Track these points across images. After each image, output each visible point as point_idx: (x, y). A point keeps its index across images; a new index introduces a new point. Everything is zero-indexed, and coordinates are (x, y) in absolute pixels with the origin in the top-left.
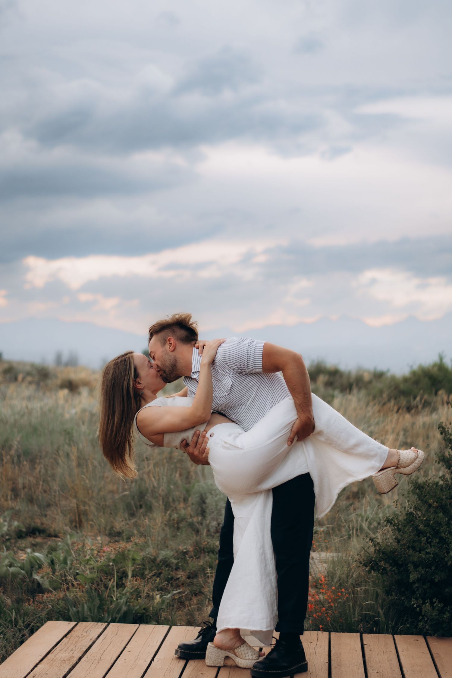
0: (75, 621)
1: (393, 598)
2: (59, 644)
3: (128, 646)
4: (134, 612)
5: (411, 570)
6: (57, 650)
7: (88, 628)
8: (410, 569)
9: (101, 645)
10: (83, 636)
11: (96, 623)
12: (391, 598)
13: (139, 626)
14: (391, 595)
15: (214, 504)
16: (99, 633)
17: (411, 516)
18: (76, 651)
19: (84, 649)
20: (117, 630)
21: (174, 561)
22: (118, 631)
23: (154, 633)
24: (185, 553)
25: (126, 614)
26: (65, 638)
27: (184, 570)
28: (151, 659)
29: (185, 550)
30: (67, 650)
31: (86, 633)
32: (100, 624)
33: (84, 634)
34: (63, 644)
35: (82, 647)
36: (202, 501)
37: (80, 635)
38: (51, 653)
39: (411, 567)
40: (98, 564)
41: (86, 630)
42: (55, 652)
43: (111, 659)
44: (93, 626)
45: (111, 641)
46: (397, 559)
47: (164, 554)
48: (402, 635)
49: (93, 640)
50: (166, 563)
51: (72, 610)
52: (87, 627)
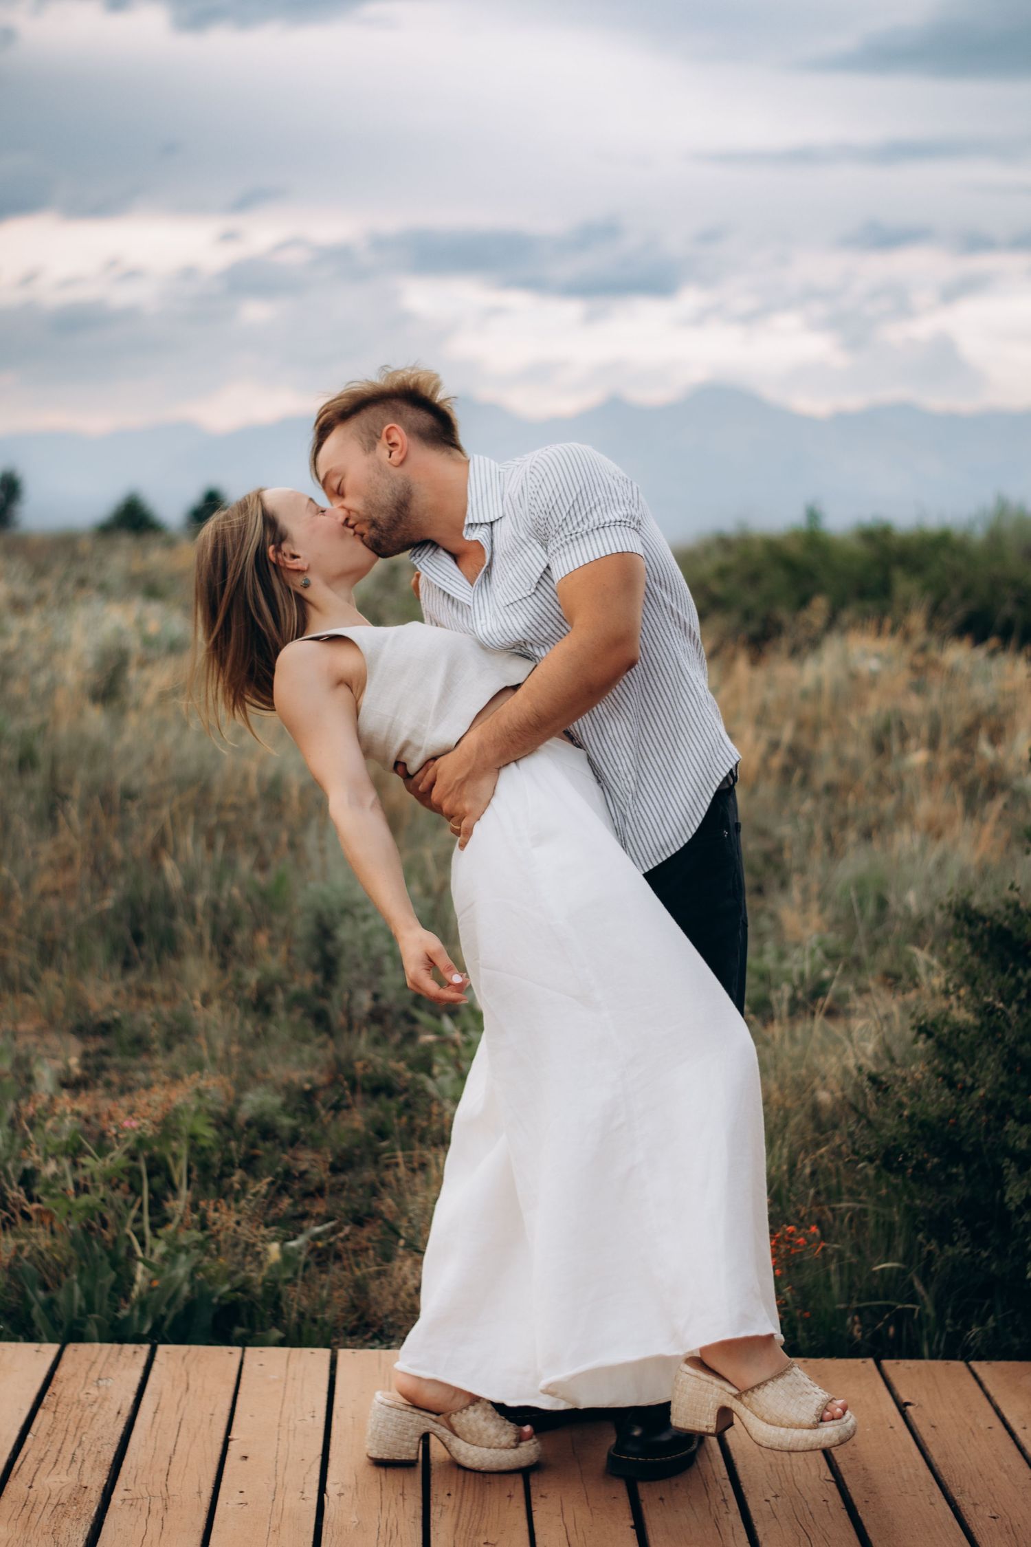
0: (51, 1341)
1: (957, 1251)
2: (30, 1436)
3: (233, 1435)
4: (215, 1300)
5: (1010, 1177)
6: (29, 1456)
7: (98, 1366)
8: (1007, 1174)
9: (154, 1433)
10: (91, 1398)
11: (116, 1346)
12: (950, 1251)
13: (244, 1351)
14: (953, 1244)
15: (360, 943)
16: (134, 1387)
17: (994, 1018)
18: (87, 1464)
19: (109, 1455)
20: (184, 1373)
21: (286, 1121)
22: (188, 1374)
23: (294, 1379)
24: (309, 1096)
25: (191, 1307)
26: (41, 1412)
27: (316, 1149)
28: (316, 1486)
29: (307, 1086)
30: (60, 1459)
31: (98, 1387)
32: (129, 1348)
33: (94, 1392)
34: (42, 1434)
35: (99, 1443)
36: (324, 932)
37: (83, 1396)
38: (14, 1472)
39: (1010, 1169)
40: (104, 1165)
41: (94, 1375)
42: (25, 1467)
43: (199, 1493)
44: (112, 1360)
45: (179, 1417)
46: (957, 1139)
47: (257, 1101)
48: (994, 1363)
49: (126, 1412)
50: (264, 1129)
51: (36, 1296)
52: (94, 1363)
